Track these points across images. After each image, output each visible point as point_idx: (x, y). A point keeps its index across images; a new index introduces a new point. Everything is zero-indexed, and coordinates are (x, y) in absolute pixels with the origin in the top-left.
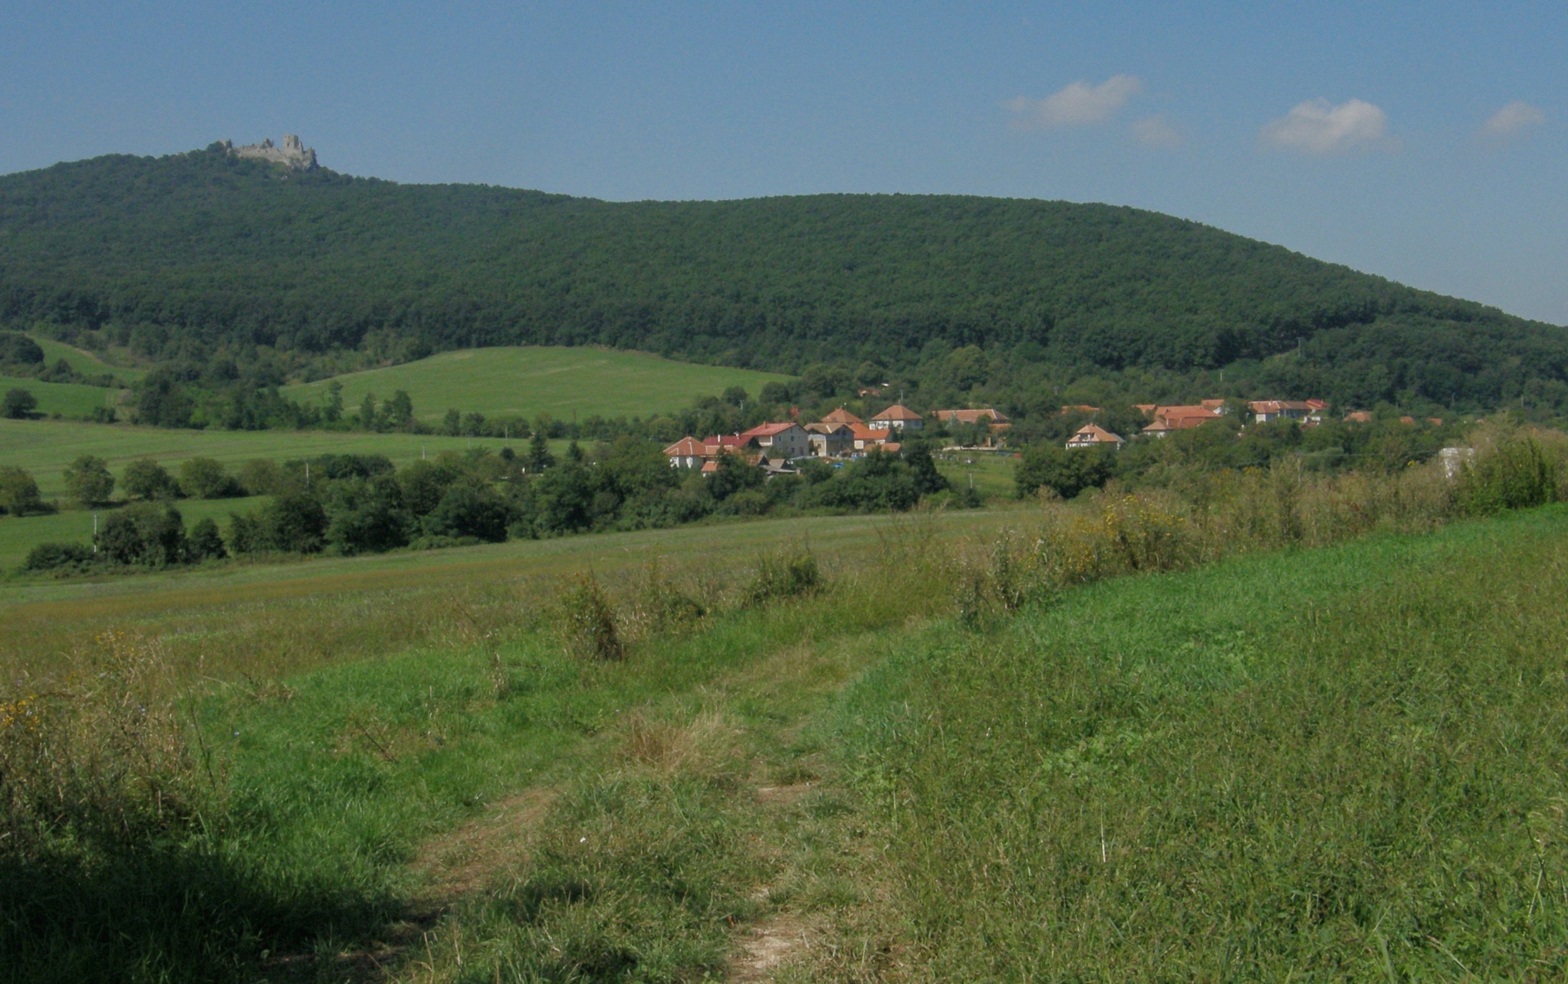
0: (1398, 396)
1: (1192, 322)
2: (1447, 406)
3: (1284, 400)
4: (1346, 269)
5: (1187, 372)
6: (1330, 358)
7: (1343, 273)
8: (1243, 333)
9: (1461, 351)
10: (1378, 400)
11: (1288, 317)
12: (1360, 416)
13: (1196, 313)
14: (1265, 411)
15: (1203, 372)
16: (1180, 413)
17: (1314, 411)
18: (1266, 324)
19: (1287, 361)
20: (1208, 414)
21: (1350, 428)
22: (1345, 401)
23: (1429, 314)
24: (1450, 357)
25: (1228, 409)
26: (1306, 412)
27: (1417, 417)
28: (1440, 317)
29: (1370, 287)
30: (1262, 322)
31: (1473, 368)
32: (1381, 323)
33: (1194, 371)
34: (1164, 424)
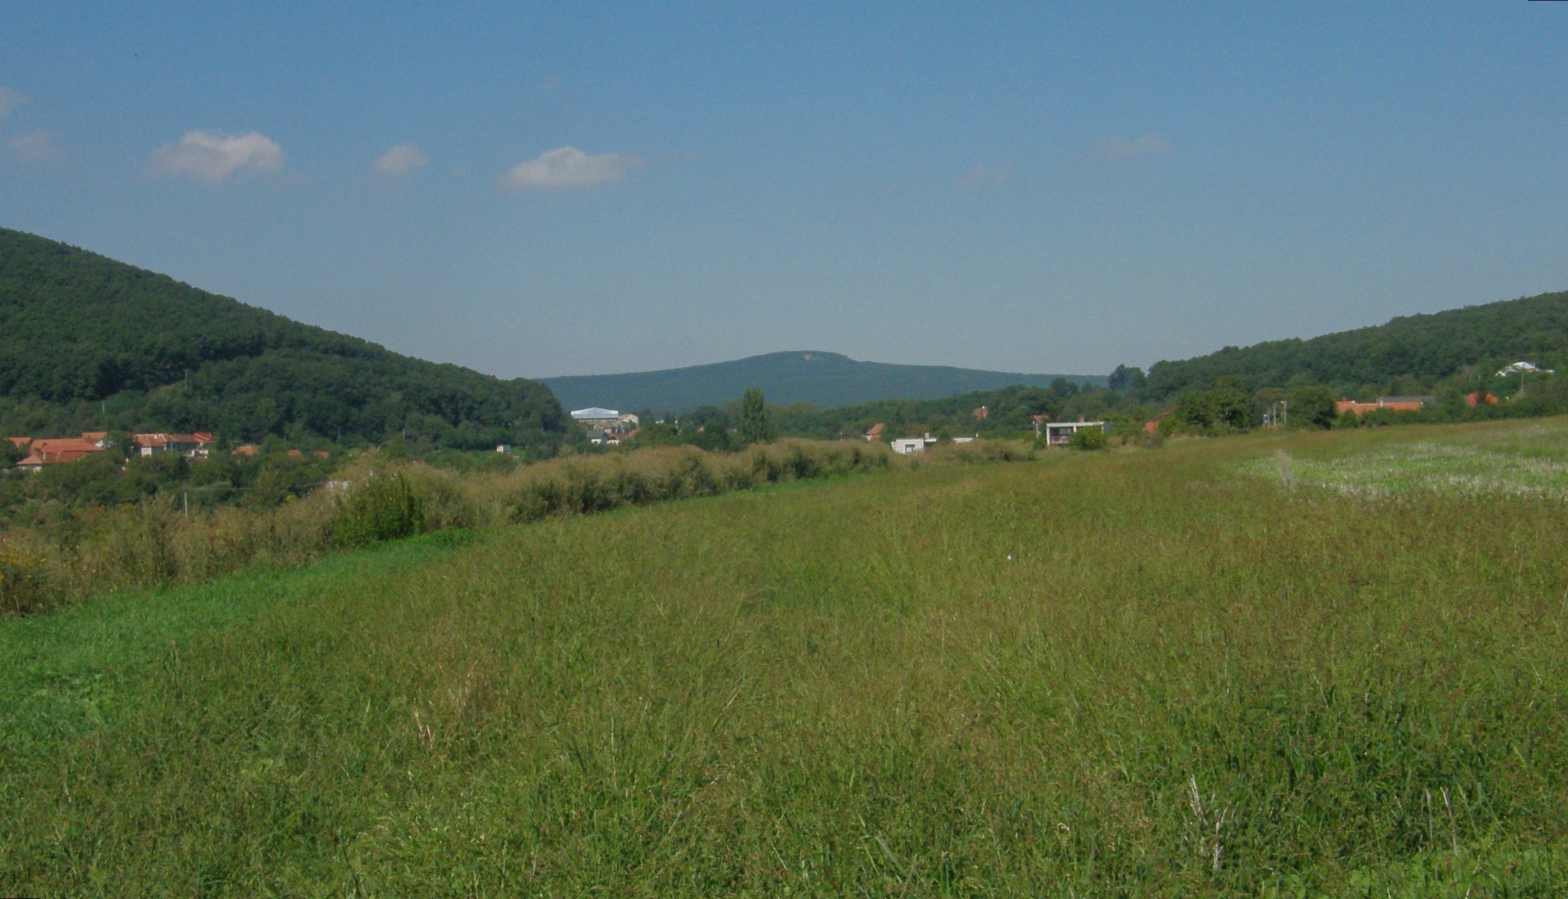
0: (286, 430)
1: (71, 351)
2: (334, 439)
3: (172, 433)
4: (233, 300)
5: (67, 403)
6: (219, 390)
7: (231, 305)
8: (127, 364)
9: (347, 386)
10: (267, 434)
11: (175, 348)
12: (249, 449)
13: (75, 341)
14: (150, 444)
15: (83, 404)
16: (59, 446)
17: (201, 445)
18: (152, 354)
19: (174, 393)
20: (89, 447)
21: (238, 462)
22: (234, 435)
23: (316, 348)
24: (336, 392)
25: (111, 442)
26: (194, 445)
27: (305, 451)
28: (326, 352)
29: (258, 320)
30: (147, 352)
31: (357, 402)
32: (269, 357)
33: (74, 402)
34: (41, 459)
